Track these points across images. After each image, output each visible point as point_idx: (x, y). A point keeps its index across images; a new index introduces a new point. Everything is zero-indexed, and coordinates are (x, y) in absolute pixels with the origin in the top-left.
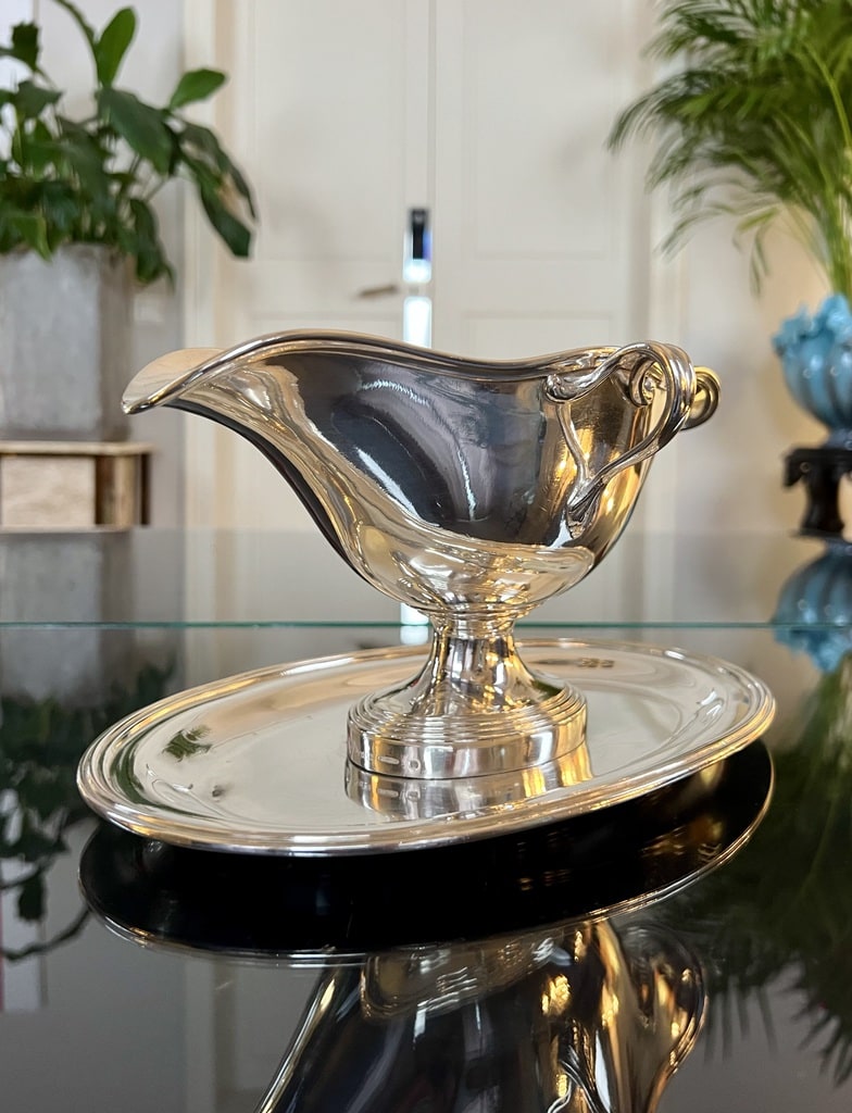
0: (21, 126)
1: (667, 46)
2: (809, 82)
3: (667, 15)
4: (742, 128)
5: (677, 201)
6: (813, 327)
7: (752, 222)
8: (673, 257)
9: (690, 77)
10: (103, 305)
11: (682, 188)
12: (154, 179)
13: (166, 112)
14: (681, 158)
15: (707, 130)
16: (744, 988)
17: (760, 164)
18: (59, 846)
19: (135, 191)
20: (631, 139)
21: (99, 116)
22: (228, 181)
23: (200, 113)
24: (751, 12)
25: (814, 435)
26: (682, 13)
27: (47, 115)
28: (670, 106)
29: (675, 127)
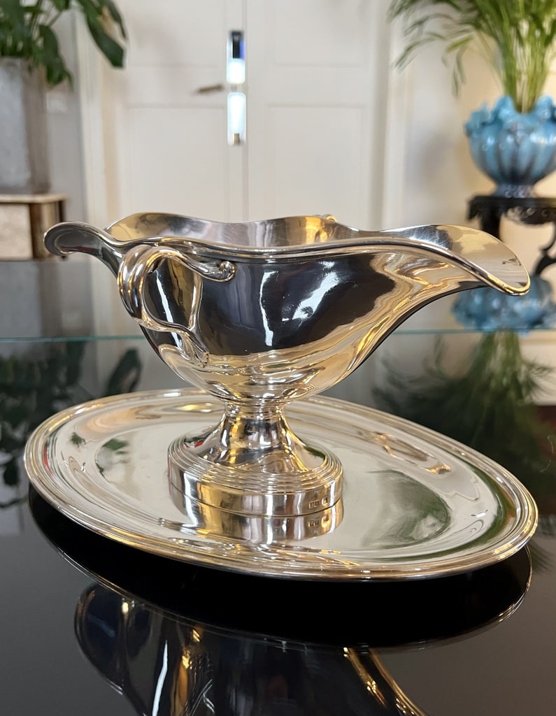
5: (408, 29)
6: (490, 118)
7: (455, 46)
8: (404, 69)
10: (26, 101)
11: (410, 21)
12: (54, 12)
19: (41, 19)
22: (106, 11)
25: (487, 187)
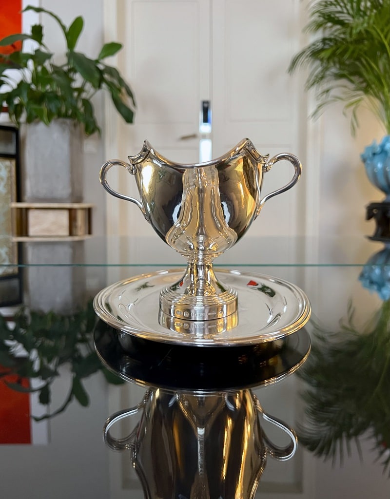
0: (36, 69)
1: (314, 27)
2: (376, 42)
3: (313, 14)
4: (347, 62)
5: (319, 96)
6: (378, 150)
7: (351, 104)
8: (317, 119)
9: (324, 40)
10: (71, 144)
11: (320, 90)
12: (92, 90)
13: (97, 61)
14: (320, 76)
15: (332, 64)
16: (349, 437)
17: (355, 78)
18: (55, 374)
19: (84, 95)
20: (298, 69)
21: (68, 64)
22: (124, 90)
23: (111, 61)
24: (351, 12)
25: (380, 197)
26: (320, 13)
27: (47, 64)
28: (315, 54)
29: (318, 63)
